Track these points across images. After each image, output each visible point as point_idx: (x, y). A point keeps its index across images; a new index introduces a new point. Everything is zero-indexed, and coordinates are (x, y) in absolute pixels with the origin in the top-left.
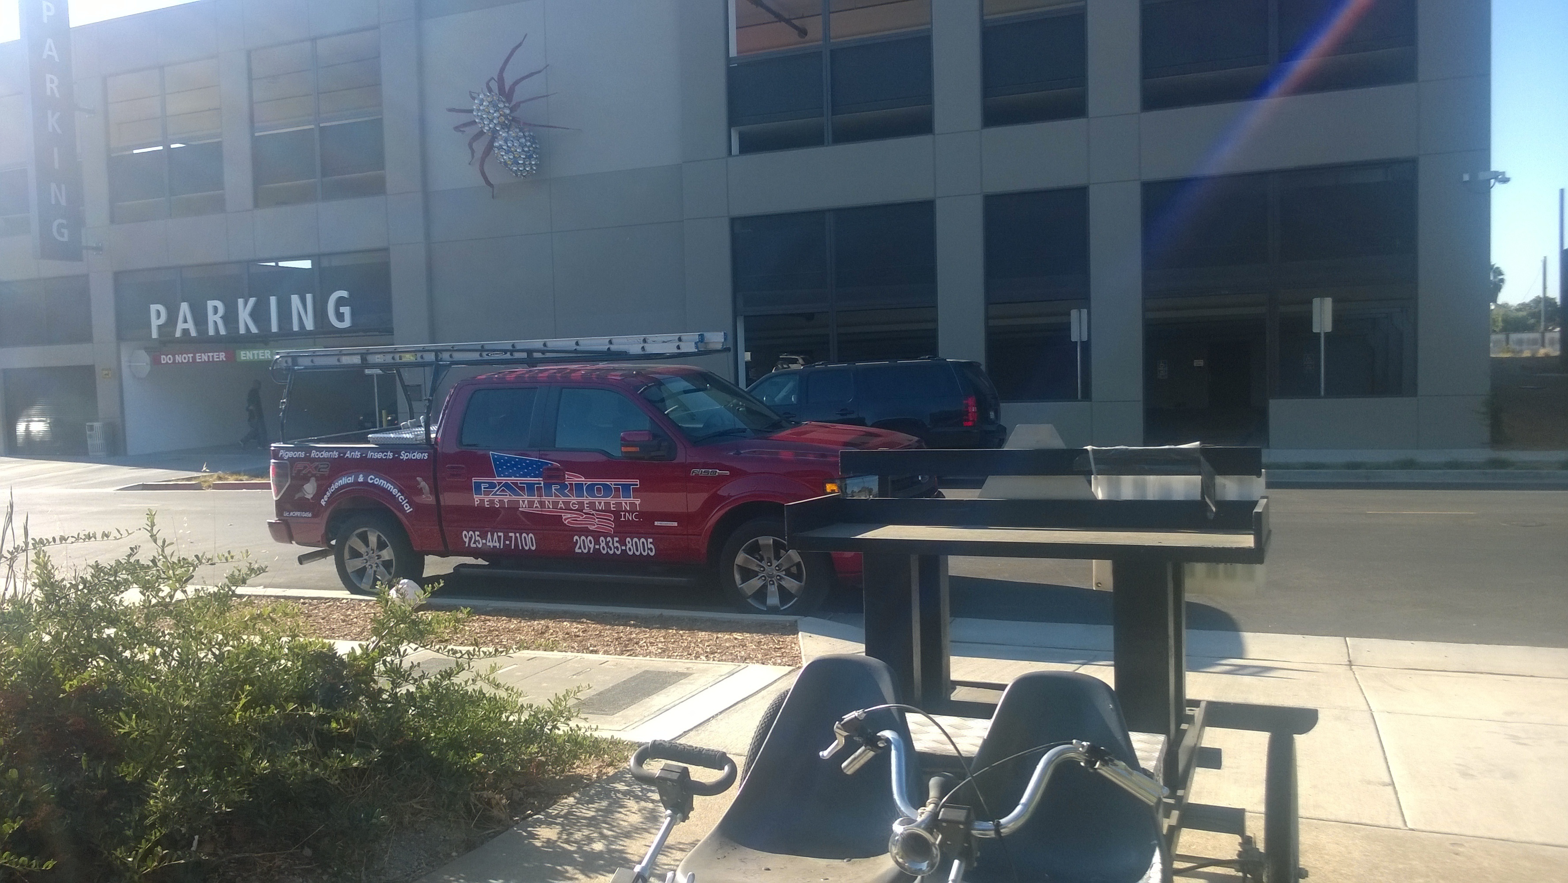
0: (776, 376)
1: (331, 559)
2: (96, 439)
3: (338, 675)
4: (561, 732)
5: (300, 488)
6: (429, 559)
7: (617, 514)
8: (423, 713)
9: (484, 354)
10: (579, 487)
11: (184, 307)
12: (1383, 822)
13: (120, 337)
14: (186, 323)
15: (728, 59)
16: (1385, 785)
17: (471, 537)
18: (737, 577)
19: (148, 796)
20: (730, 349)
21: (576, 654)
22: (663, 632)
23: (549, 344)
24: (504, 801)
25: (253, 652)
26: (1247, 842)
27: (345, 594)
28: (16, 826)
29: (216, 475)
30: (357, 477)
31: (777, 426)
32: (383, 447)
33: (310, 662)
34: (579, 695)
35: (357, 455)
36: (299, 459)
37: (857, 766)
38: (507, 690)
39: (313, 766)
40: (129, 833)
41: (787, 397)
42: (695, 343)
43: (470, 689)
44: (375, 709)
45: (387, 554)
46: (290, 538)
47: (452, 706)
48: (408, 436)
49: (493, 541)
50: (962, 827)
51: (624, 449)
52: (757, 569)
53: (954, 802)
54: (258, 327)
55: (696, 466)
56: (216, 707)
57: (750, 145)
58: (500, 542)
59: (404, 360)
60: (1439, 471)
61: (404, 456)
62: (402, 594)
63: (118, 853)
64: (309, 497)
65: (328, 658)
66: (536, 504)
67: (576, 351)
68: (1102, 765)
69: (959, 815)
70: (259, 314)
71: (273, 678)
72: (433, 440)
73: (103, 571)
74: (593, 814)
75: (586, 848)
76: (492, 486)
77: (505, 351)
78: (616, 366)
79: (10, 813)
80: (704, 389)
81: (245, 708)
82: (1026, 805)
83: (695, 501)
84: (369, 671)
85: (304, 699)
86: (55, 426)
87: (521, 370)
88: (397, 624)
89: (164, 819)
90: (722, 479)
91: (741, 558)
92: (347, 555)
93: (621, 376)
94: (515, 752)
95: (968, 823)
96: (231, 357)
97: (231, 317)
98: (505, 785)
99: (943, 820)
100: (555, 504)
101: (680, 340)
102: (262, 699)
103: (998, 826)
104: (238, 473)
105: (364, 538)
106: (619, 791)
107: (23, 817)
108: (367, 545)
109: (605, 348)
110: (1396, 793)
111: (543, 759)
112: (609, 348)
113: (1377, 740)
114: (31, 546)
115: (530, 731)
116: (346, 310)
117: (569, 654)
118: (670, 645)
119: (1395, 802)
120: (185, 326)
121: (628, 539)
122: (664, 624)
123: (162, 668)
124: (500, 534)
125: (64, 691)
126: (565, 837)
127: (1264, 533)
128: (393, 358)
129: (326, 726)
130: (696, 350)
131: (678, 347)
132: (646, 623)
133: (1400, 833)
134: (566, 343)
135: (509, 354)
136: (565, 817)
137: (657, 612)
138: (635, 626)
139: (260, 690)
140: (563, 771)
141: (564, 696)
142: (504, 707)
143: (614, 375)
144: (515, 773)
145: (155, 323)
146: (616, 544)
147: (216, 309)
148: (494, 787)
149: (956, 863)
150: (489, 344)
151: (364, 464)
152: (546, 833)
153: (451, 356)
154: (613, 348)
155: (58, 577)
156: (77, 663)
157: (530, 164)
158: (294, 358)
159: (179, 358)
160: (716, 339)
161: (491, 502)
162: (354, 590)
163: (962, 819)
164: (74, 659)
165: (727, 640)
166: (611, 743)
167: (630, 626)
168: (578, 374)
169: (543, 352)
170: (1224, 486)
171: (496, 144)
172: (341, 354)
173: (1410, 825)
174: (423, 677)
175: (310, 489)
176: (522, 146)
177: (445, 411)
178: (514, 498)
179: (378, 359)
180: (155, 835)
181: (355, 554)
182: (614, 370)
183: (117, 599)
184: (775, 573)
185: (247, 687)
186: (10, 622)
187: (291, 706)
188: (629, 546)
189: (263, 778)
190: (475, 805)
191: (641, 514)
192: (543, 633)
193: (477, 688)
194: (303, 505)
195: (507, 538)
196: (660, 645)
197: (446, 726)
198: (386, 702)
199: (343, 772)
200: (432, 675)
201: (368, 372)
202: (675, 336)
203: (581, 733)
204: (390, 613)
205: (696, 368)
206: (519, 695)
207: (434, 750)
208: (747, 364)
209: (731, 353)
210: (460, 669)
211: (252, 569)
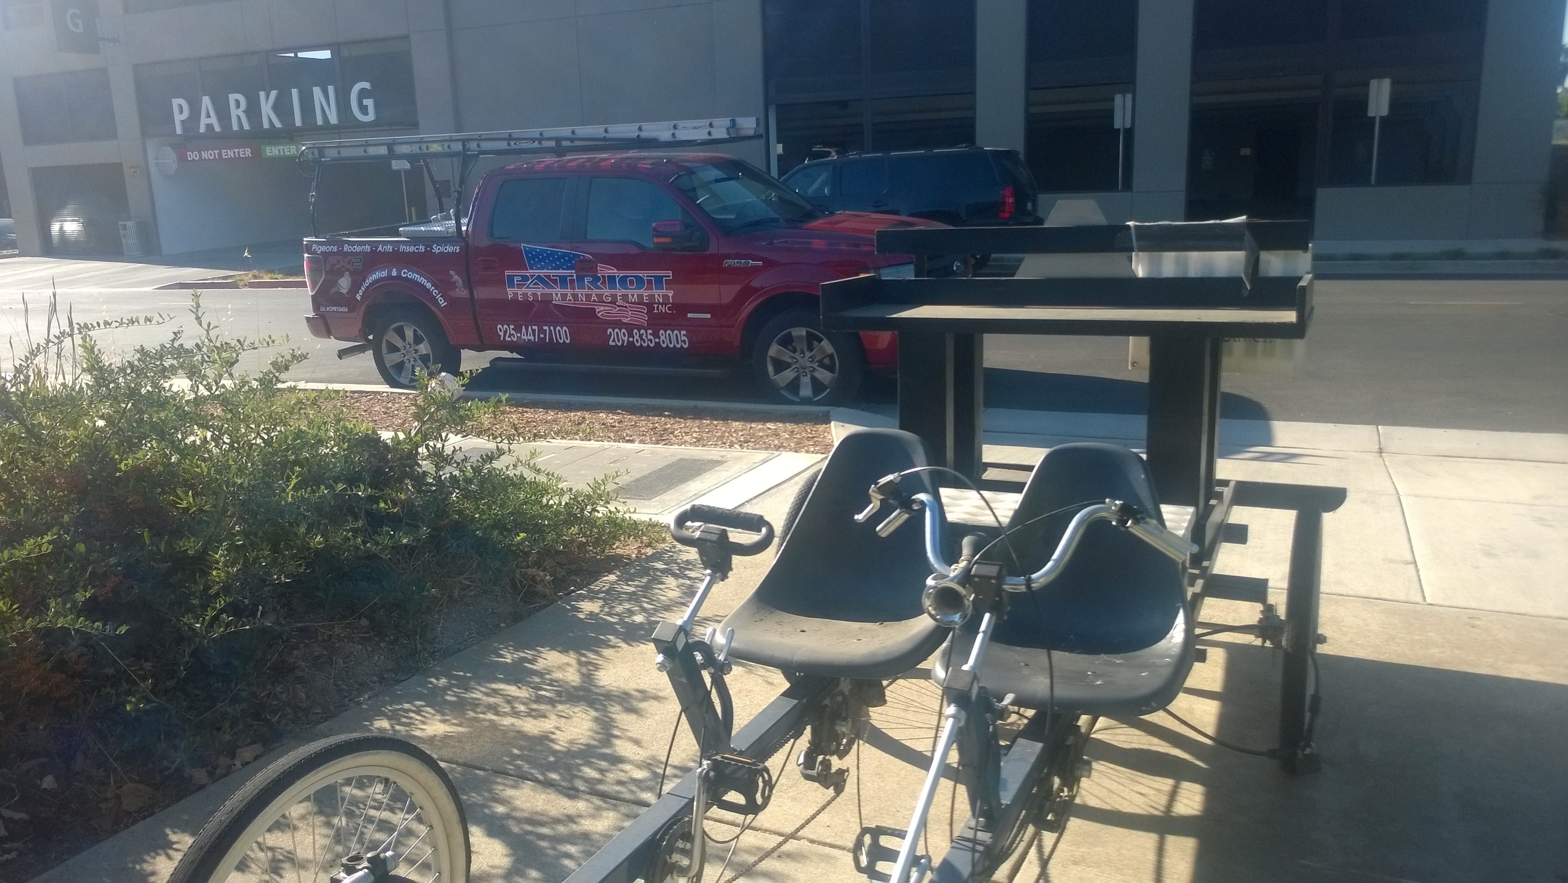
0: (809, 166)
1: (370, 353)
2: (130, 240)
3: (384, 459)
4: (600, 515)
5: (335, 283)
6: (465, 353)
7: (650, 306)
8: (467, 495)
9: (512, 143)
10: (612, 279)
11: (206, 101)
12: (1402, 597)
13: (145, 134)
14: (209, 119)
16: (1407, 563)
17: (506, 331)
18: (770, 369)
19: (211, 568)
20: (762, 136)
21: (613, 443)
22: (697, 422)
23: (577, 131)
24: (548, 578)
25: (300, 434)
26: (1269, 610)
27: (385, 388)
28: (88, 595)
29: (251, 274)
30: (390, 272)
31: (810, 216)
32: (415, 240)
33: (355, 446)
34: (617, 480)
35: (390, 248)
36: (331, 253)
37: (892, 528)
38: (548, 474)
39: (364, 543)
40: (196, 602)
41: (821, 188)
42: (727, 129)
43: (511, 473)
44: (419, 491)
45: (424, 348)
46: (328, 333)
47: (494, 488)
48: (439, 229)
49: (528, 335)
50: (993, 581)
51: (656, 240)
52: (789, 360)
53: (986, 558)
54: (281, 121)
55: (729, 256)
56: (269, 486)
58: (534, 335)
59: (431, 150)
60: (1487, 262)
61: (436, 249)
62: (442, 383)
63: (185, 620)
64: (344, 291)
65: (372, 442)
66: (569, 297)
67: (605, 139)
68: (1135, 523)
69: (991, 570)
70: (282, 108)
71: (320, 460)
72: (464, 233)
73: (148, 355)
74: (633, 589)
75: (627, 620)
76: (525, 278)
77: (533, 140)
78: (646, 154)
79: (82, 583)
80: (736, 178)
81: (296, 488)
82: (1057, 561)
83: (728, 293)
84: (412, 456)
86: (89, 225)
87: (550, 159)
88: (437, 410)
89: (227, 589)
90: (755, 269)
91: (774, 350)
92: (384, 350)
93: (652, 164)
94: (557, 533)
95: (1000, 578)
96: (257, 153)
97: (253, 111)
98: (549, 563)
99: (975, 576)
100: (588, 297)
101: (711, 125)
102: (312, 480)
103: (1029, 581)
104: (272, 271)
105: (401, 333)
106: (657, 569)
107: (93, 587)
108: (404, 339)
109: (635, 135)
110: (1417, 571)
111: (584, 540)
112: (638, 136)
113: (1402, 522)
114: (76, 331)
115: (570, 514)
116: (369, 102)
117: (606, 443)
118: (704, 435)
119: (1415, 579)
120: (209, 121)
121: (662, 332)
122: (698, 414)
123: (215, 451)
124: (535, 327)
125: (120, 470)
126: (607, 610)
127: (1307, 309)
128: (420, 148)
129: (375, 506)
130: (728, 137)
131: (709, 133)
132: (680, 414)
133: (1418, 607)
134: (595, 131)
135: (537, 142)
136: (607, 592)
137: (691, 403)
138: (668, 416)
139: (309, 471)
140: (603, 551)
141: (603, 480)
142: (546, 491)
143: (644, 164)
144: (558, 552)
145: (178, 118)
146: (650, 337)
147: (238, 103)
148: (538, 565)
149: (987, 616)
150: (516, 132)
151: (397, 258)
152: (589, 607)
153: (478, 146)
154: (644, 135)
155: (106, 360)
156: (131, 445)
158: (321, 150)
159: (205, 155)
160: (748, 124)
161: (525, 295)
162: (393, 384)
163: (994, 574)
164: (129, 440)
165: (760, 430)
166: (650, 525)
167: (665, 416)
168: (608, 163)
169: (572, 140)
170: (1269, 262)
172: (367, 144)
173: (1429, 601)
174: (466, 459)
175: (344, 284)
177: (474, 203)
178: (547, 291)
179: (405, 149)
180: (220, 604)
181: (393, 349)
182: (645, 158)
183: (167, 385)
184: (809, 364)
185: (297, 469)
186: (63, 405)
187: (340, 487)
188: (663, 338)
189: (317, 551)
190: (521, 582)
191: (674, 306)
192: (579, 424)
193: (518, 473)
194: (338, 300)
195: (541, 331)
196: (695, 435)
197: (490, 508)
198: (431, 484)
199: (393, 548)
200: (474, 459)
201: (396, 165)
202: (706, 122)
203: (620, 515)
204: (430, 399)
205: (727, 156)
206: (559, 479)
207: (478, 529)
208: (779, 156)
209: (762, 141)
210: (501, 452)
211: (294, 356)
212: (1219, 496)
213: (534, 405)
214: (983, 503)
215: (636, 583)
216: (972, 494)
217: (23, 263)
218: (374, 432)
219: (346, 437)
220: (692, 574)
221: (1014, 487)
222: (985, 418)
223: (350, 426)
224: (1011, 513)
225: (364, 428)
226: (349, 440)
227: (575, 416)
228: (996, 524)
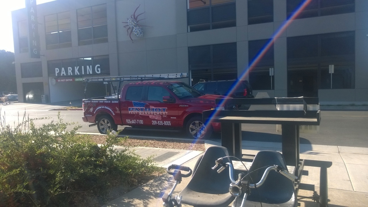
0: (199, 84)
1: (96, 126)
2: (44, 99)
3: (98, 151)
4: (149, 165)
5: (89, 109)
6: (119, 126)
7: (162, 116)
8: (118, 160)
9: (131, 78)
10: (153, 109)
11: (63, 69)
12: (348, 189)
13: (49, 75)
15: (187, 10)
17: (128, 121)
18: (190, 130)
19: (56, 177)
20: (188, 77)
21: (152, 148)
22: (173, 143)
23: (146, 76)
24: (136, 181)
25: (79, 145)
26: (315, 192)
27: (100, 134)
28: (27, 184)
29: (70, 107)
30: (102, 107)
31: (199, 95)
32: (108, 100)
33: (92, 148)
34: (154, 157)
35: (102, 102)
36: (89, 103)
37: (221, 171)
38: (137, 155)
39: (93, 172)
40: (52, 186)
41: (202, 89)
42: (180, 75)
43: (128, 155)
44: (106, 159)
45: (109, 125)
46: (87, 121)
47: (124, 159)
48: (114, 97)
49: (133, 122)
50: (246, 185)
51: (163, 100)
52: (195, 129)
54: (79, 73)
55: (180, 104)
56: (71, 157)
57: (192, 30)
58: (135, 122)
59: (113, 80)
60: (360, 107)
61: (113, 102)
62: (113, 133)
63: (49, 190)
64: (91, 111)
65: (96, 147)
66: (143, 113)
67: (152, 78)
68: (281, 171)
70: (80, 70)
71: (84, 151)
72: (119, 98)
73: (45, 126)
74: (157, 184)
75: (155, 192)
76: (133, 109)
77: (136, 78)
79: (25, 181)
80: (182, 86)
81: (78, 158)
82: (262, 180)
83: (180, 113)
84: (105, 150)
85: (91, 156)
86: (35, 96)
87: (140, 82)
88: (112, 140)
89: (59, 183)
90: (186, 107)
91: (191, 126)
92: (100, 125)
93: (163, 83)
94: (139, 170)
96: (74, 80)
97: (73, 71)
98: (137, 177)
99: (242, 184)
100: (148, 113)
101: (177, 75)
102: (81, 156)
103: (255, 185)
104: (75, 107)
105: (104, 121)
106: (163, 179)
107: (28, 182)
108: (105, 123)
109: (159, 77)
110: (351, 182)
111: (145, 171)
113: (346, 170)
114: (29, 120)
115: (142, 165)
116: (99, 69)
117: (151, 148)
118: (174, 146)
119: (351, 185)
120: (63, 73)
121: (165, 121)
122: (173, 141)
123: (59, 149)
124: (135, 120)
125: (37, 153)
126: (150, 189)
127: (319, 118)
128: (110, 79)
129: (96, 163)
130: (180, 77)
131: (176, 76)
132: (169, 141)
133: (352, 192)
134: (150, 76)
136: (151, 185)
137: (171, 138)
138: (166, 141)
139: (81, 154)
140: (150, 174)
141: (150, 157)
142: (137, 159)
144: (139, 175)
145: (57, 72)
146: (162, 123)
147: (70, 69)
148: (134, 177)
149: (245, 194)
150: (132, 76)
151: (104, 104)
152: (146, 188)
153: (123, 79)
154: (161, 77)
155: (35, 127)
156: (40, 147)
157: (141, 35)
158: (88, 80)
159: (62, 80)
160: (185, 75)
161: (133, 113)
162: (102, 133)
163: (247, 183)
164: (39, 146)
165: (188, 145)
166: (161, 168)
167: (165, 141)
168: (153, 83)
169: (145, 78)
170: (309, 107)
171: (133, 30)
172: (98, 78)
173: (355, 190)
174: (118, 151)
175: (91, 110)
176: (139, 31)
177: (122, 92)
178: (138, 112)
179: (107, 80)
180: (58, 186)
181: (102, 125)
182: (161, 82)
183: (49, 133)
184: (199, 130)
185: (78, 153)
186: (25, 137)
187: (88, 158)
188: (165, 123)
189: (82, 174)
190: (130, 182)
191: (168, 116)
192: (145, 143)
193: (130, 155)
194: (90, 113)
196: (172, 146)
197: (123, 163)
198: (109, 157)
199: (100, 173)
200: (120, 151)
201: (104, 83)
202: (176, 74)
203: (154, 166)
204: (110, 137)
205: (180, 81)
206: (140, 156)
207: (120, 168)
208: (192, 81)
209: (188, 78)
210: (126, 150)
211: (79, 127)
212: (301, 163)
213: (134, 138)
214: (243, 164)
215: (158, 182)
216: (240, 162)
217: (19, 104)
218: (97, 145)
219: (90, 146)
220: (171, 181)
221: (250, 161)
222: (242, 143)
223: (91, 143)
224: (250, 167)
225: (94, 144)
226: (90, 147)
227: (144, 141)
228: (246, 170)
